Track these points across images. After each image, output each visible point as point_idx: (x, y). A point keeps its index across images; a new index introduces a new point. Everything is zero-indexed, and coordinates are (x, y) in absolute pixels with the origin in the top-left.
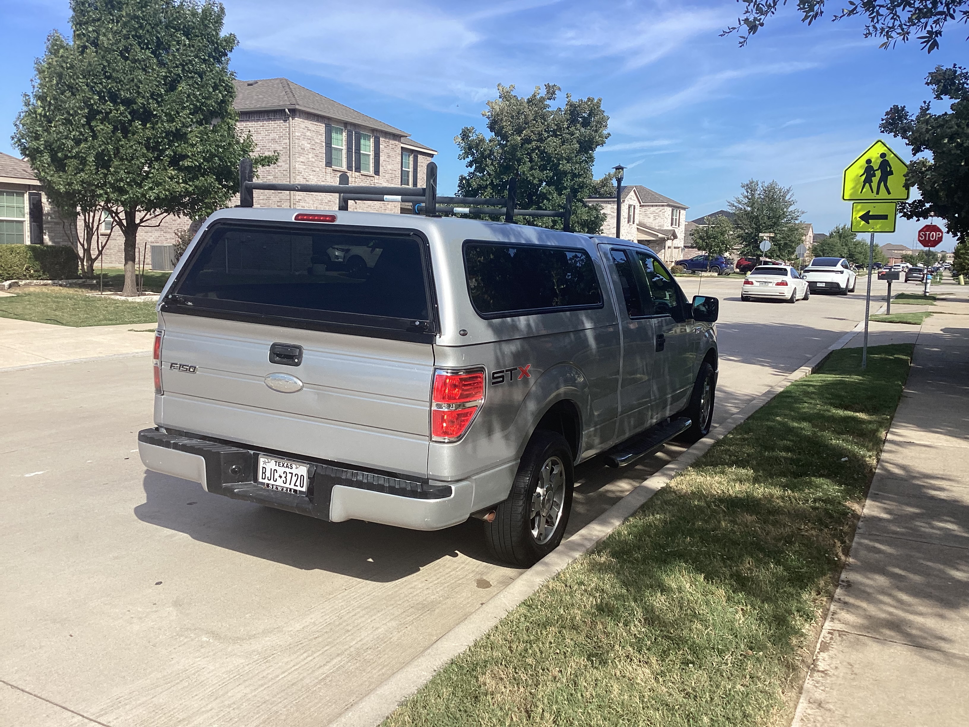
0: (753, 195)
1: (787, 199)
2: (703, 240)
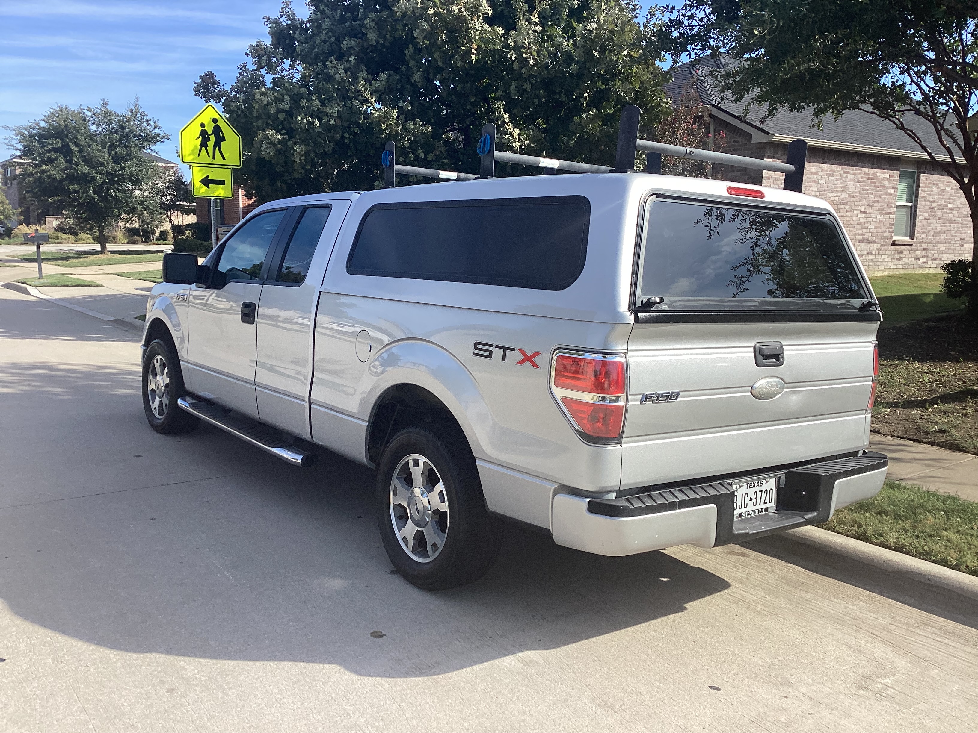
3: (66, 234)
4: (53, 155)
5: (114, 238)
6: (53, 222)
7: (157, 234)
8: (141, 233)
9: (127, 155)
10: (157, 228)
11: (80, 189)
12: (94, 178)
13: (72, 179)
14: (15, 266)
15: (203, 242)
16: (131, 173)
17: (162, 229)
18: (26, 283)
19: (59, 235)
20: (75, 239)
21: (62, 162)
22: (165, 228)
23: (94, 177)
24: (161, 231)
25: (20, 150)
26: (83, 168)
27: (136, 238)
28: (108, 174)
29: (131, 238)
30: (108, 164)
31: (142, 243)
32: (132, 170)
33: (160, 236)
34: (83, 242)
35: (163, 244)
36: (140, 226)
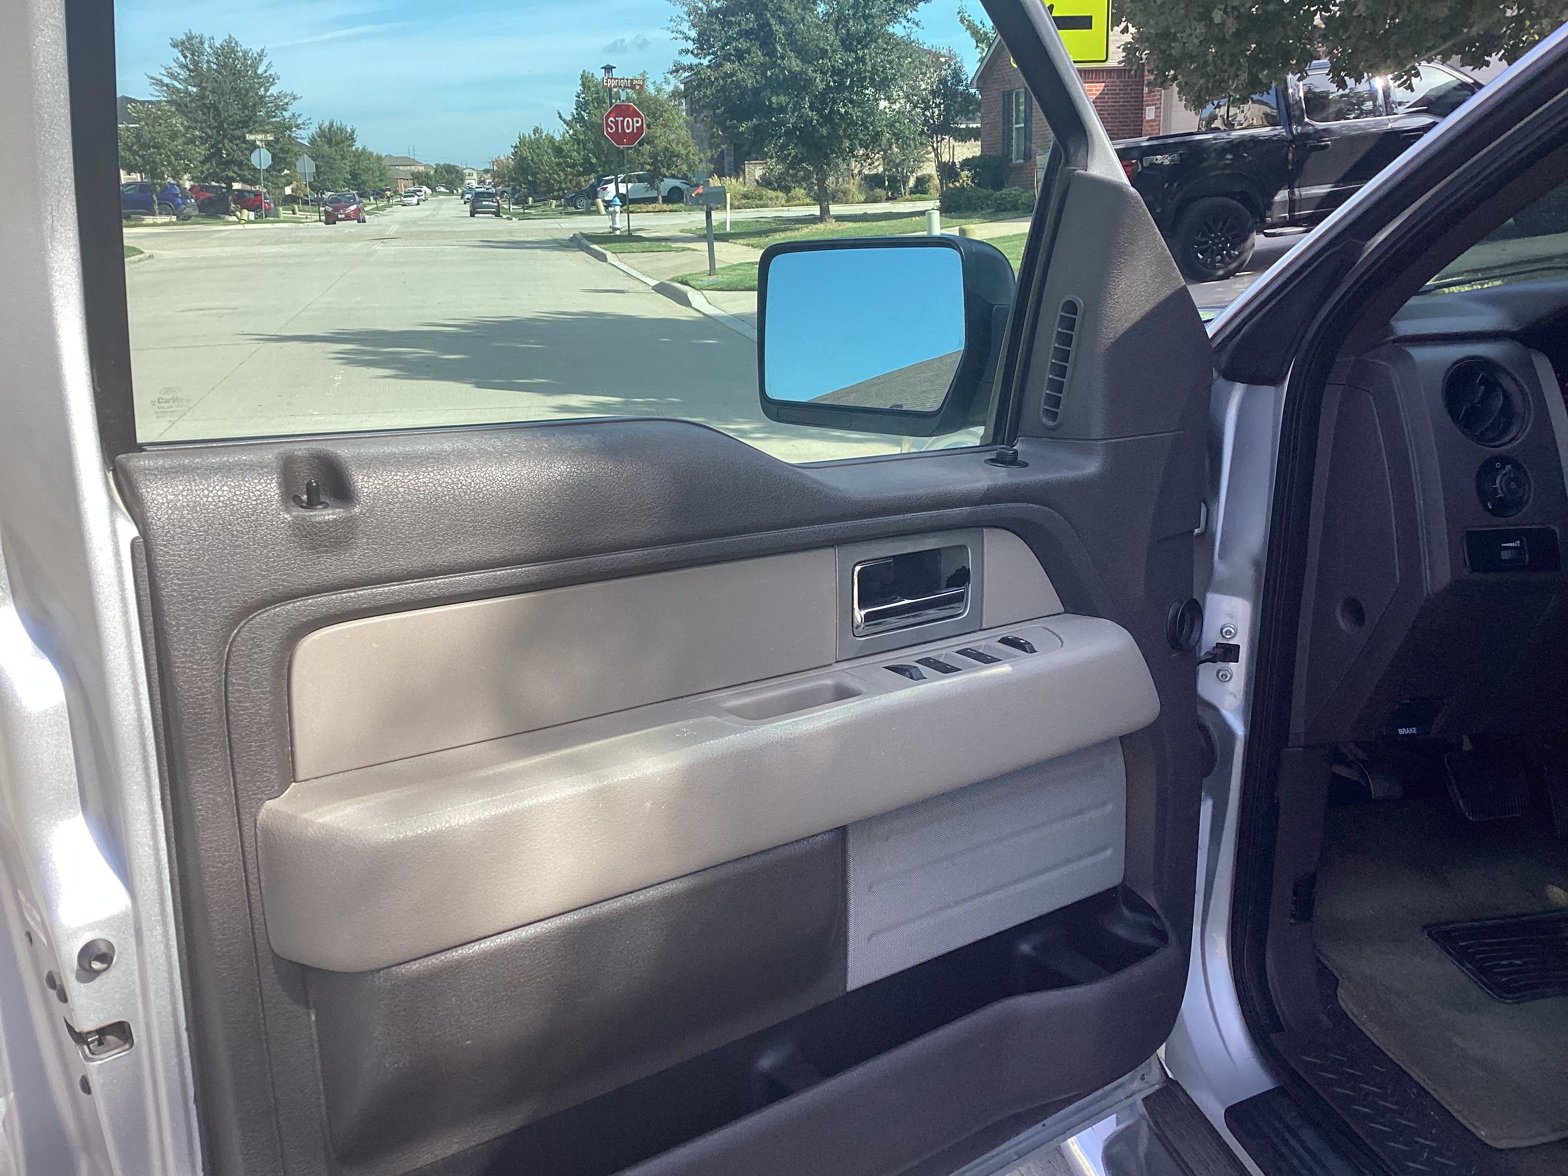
0: (196, 63)
1: (260, 71)
2: (135, 153)
3: (774, 189)
4: (743, 44)
5: (845, 193)
6: (755, 171)
7: (912, 183)
8: (887, 183)
9: (868, 33)
10: (912, 172)
11: (788, 104)
12: (811, 81)
13: (776, 85)
14: (684, 250)
15: (991, 191)
16: (874, 67)
17: (919, 174)
18: (686, 283)
19: (764, 193)
20: (785, 197)
21: (758, 56)
22: (925, 172)
23: (811, 79)
24: (917, 178)
25: (693, 40)
26: (794, 63)
27: (879, 191)
28: (836, 71)
29: (871, 193)
30: (834, 51)
31: (888, 199)
32: (876, 62)
33: (916, 186)
34: (798, 202)
35: (920, 200)
36: (885, 170)
